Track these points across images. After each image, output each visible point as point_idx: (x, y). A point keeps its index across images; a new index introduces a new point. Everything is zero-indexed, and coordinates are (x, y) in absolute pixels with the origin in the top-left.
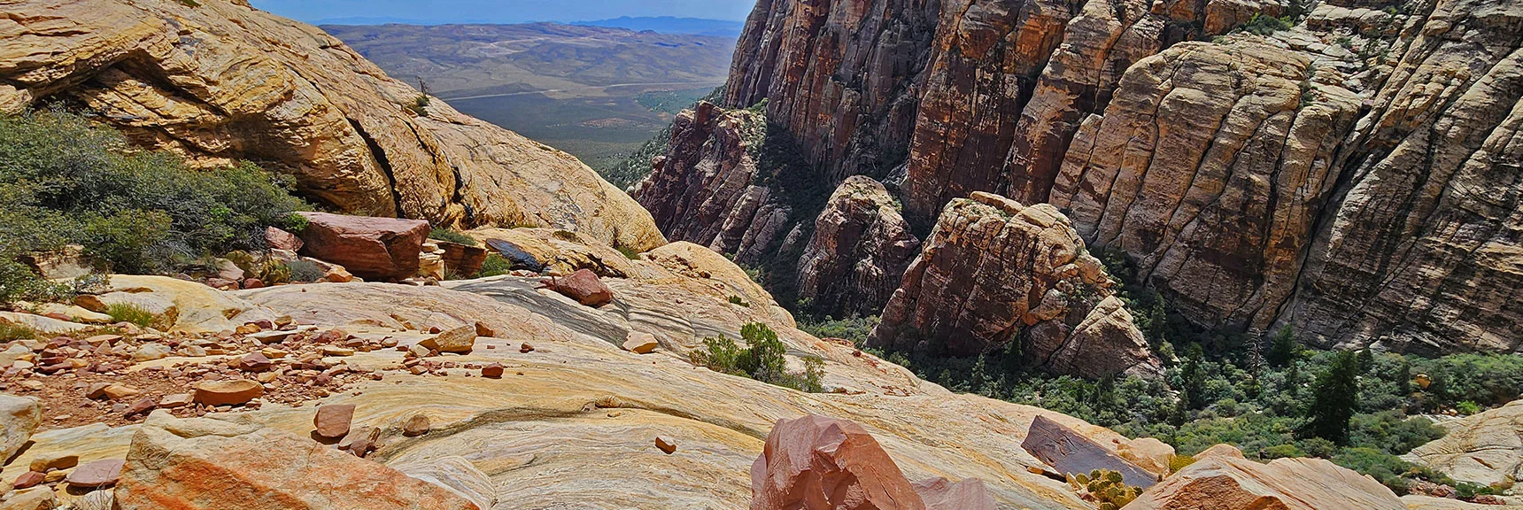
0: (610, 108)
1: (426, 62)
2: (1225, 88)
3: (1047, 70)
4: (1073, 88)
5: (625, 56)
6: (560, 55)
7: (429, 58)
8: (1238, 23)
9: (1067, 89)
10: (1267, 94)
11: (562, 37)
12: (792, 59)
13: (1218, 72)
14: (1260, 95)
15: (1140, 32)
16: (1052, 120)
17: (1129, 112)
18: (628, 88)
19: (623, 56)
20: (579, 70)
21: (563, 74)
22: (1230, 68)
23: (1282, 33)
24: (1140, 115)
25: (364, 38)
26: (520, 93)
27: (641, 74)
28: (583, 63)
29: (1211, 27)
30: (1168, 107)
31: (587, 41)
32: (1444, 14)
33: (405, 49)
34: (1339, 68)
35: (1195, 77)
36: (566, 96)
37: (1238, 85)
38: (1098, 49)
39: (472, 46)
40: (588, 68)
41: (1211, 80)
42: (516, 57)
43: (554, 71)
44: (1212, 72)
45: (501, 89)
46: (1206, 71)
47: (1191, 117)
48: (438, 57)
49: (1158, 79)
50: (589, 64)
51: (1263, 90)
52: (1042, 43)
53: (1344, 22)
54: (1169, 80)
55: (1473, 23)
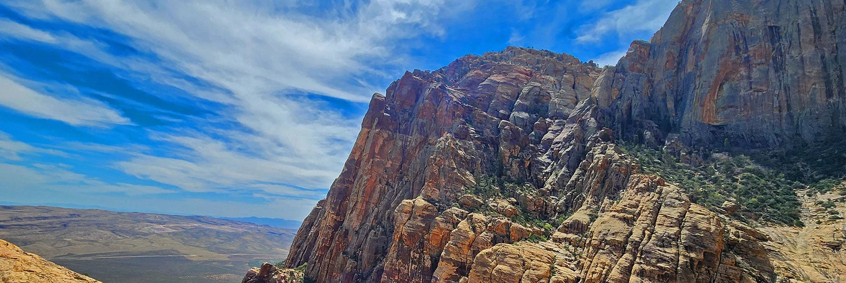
0: (229, 267)
1: (109, 233)
2: (518, 266)
3: (443, 253)
4: (456, 263)
5: (247, 238)
6: (205, 235)
7: (113, 231)
8: (524, 237)
9: (452, 263)
10: (536, 269)
11: (210, 225)
12: (323, 242)
13: (515, 258)
14: (534, 270)
15: (483, 238)
16: (446, 279)
17: (479, 276)
18: (245, 257)
19: (245, 238)
20: (215, 243)
21: (203, 245)
22: (520, 256)
23: (543, 242)
24: (484, 278)
25: (70, 216)
26: (170, 256)
27: (255, 249)
28: (219, 240)
29: (513, 238)
30: (495, 274)
31: (226, 228)
32: (596, 238)
33: (97, 224)
34: (566, 259)
35: (506, 260)
36: (201, 259)
37: (524, 264)
38: (465, 244)
39: (147, 226)
40: (222, 243)
41: (512, 261)
42: (174, 234)
43: (197, 244)
44: (512, 258)
45: (156, 253)
46: (510, 257)
47: (506, 279)
48: (120, 231)
49: (490, 260)
50: (222, 241)
51: (534, 267)
52: (442, 240)
53: (565, 239)
54: (495, 261)
55: (607, 243)
